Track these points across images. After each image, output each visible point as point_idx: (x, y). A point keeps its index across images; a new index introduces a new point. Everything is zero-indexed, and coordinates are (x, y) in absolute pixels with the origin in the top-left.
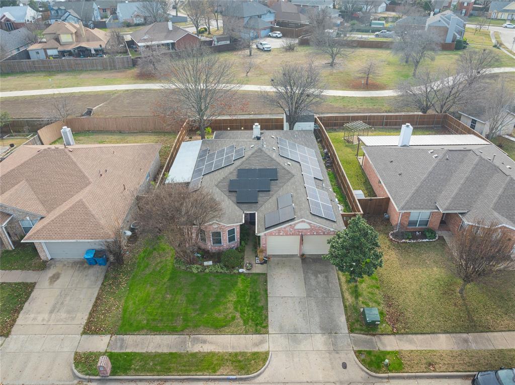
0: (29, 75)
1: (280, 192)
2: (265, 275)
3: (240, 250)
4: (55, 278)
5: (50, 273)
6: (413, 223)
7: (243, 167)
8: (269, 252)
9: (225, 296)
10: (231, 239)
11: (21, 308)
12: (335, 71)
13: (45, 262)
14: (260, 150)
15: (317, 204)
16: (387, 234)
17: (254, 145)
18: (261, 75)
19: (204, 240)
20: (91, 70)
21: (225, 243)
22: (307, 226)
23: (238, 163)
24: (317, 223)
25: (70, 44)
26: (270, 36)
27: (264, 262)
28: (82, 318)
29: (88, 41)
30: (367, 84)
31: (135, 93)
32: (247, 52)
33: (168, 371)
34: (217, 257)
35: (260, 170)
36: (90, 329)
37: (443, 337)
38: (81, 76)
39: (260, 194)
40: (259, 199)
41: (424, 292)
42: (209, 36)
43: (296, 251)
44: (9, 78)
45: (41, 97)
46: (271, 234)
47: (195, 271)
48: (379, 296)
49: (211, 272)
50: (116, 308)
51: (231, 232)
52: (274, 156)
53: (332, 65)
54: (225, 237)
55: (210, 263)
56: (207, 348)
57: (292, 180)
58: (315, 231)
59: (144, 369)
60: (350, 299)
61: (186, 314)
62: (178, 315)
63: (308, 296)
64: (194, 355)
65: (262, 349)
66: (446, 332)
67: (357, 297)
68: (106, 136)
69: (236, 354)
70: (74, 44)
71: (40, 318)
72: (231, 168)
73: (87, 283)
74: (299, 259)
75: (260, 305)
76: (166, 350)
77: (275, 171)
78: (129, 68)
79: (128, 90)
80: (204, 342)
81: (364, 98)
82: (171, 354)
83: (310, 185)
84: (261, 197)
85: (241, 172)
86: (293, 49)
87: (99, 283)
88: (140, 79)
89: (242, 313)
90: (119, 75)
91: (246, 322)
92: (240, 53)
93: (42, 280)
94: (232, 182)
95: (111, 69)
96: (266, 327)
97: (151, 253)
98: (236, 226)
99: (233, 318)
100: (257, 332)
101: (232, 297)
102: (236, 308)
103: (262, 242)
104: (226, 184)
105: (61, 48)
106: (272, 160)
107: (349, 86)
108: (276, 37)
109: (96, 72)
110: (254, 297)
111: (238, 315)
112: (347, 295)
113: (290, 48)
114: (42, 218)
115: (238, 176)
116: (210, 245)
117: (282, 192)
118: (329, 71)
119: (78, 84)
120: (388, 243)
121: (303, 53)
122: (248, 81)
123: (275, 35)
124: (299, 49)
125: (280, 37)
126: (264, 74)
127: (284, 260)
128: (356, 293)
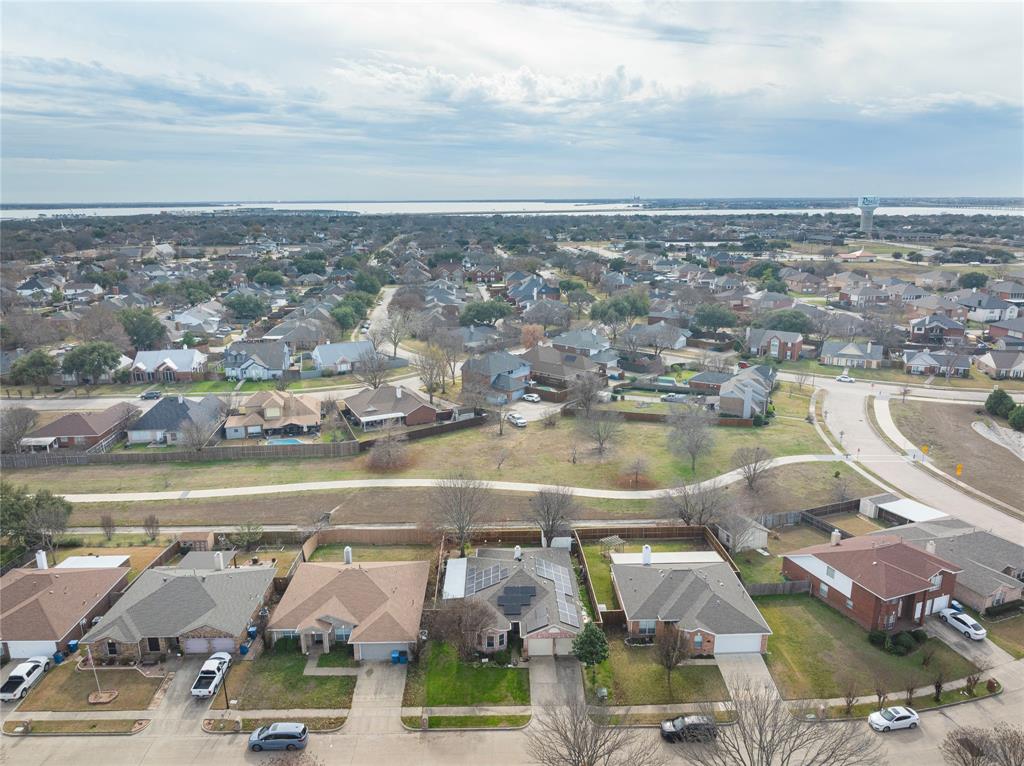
0: (235, 464)
1: (538, 606)
2: (528, 669)
3: (508, 651)
4: (370, 672)
5: (365, 669)
6: (643, 631)
7: (508, 585)
8: (530, 653)
9: (498, 683)
10: (501, 643)
11: (353, 692)
12: (602, 461)
13: (358, 662)
14: (521, 571)
15: (566, 615)
16: (623, 640)
17: (516, 566)
18: (515, 466)
19: (480, 643)
20: (310, 458)
21: (497, 646)
22: (557, 631)
23: (504, 581)
24: (565, 628)
25: (277, 419)
26: (524, 400)
27: (526, 660)
28: (400, 697)
29: (298, 414)
30: (637, 482)
31: (374, 491)
32: (496, 428)
33: (466, 725)
34: (491, 656)
35: (522, 588)
36: (406, 703)
37: (650, 707)
38: (301, 466)
39: (524, 607)
40: (522, 611)
41: (642, 680)
42: (444, 396)
43: (550, 652)
44: (214, 468)
45: (265, 497)
46: (531, 637)
47: (475, 666)
48: (610, 682)
49: (487, 668)
50: (421, 690)
51: (502, 637)
52: (533, 576)
53: (600, 451)
54: (497, 641)
55: (487, 660)
56: (489, 714)
57: (547, 596)
58: (564, 635)
59: (449, 724)
60: (589, 684)
61: (472, 694)
62: (468, 695)
63: (559, 682)
64: (482, 717)
65: (527, 713)
66: (652, 704)
67: (594, 684)
68: (362, 550)
69: (510, 717)
70: (282, 420)
71: (369, 698)
72: (499, 586)
73: (395, 676)
74: (553, 658)
75: (525, 688)
76: (462, 715)
77: (534, 589)
78: (356, 455)
79: (363, 489)
80: (487, 710)
81: (631, 502)
82: (466, 717)
83: (561, 600)
84: (523, 610)
85: (507, 590)
86: (554, 425)
87: (405, 676)
88: (374, 472)
89: (512, 693)
90: (348, 465)
91: (515, 699)
92: (487, 429)
93: (361, 673)
94: (500, 598)
95: (335, 457)
96: (529, 701)
97: (437, 656)
98: (504, 632)
99: (506, 696)
100: (523, 705)
101: (504, 683)
102: (507, 691)
103: (525, 643)
104: (496, 599)
105: (266, 427)
106: (531, 579)
107: (616, 484)
108: (533, 401)
109: (316, 461)
110: (520, 683)
111: (509, 694)
112: (587, 682)
113: (549, 423)
114: (355, 627)
115: (505, 592)
116: (485, 648)
117: (540, 606)
118: (595, 461)
119: (301, 478)
120: (622, 646)
121: (565, 431)
122: (500, 475)
123: (530, 399)
124: (562, 423)
125: (537, 402)
126: (520, 466)
127: (541, 659)
128: (593, 681)
